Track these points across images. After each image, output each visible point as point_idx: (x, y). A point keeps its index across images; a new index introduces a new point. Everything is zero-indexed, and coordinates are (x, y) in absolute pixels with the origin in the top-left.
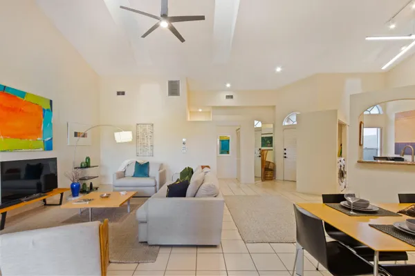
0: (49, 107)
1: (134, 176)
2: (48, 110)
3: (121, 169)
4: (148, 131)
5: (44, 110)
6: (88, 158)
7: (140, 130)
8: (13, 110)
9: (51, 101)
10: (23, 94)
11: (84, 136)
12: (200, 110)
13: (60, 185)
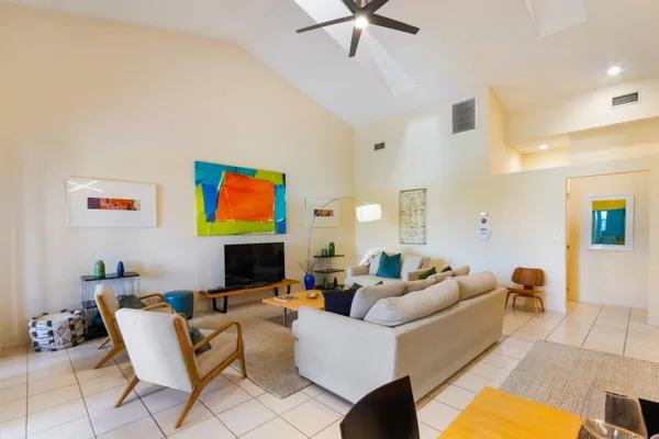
0: (281, 182)
1: (377, 275)
2: (280, 186)
3: (363, 262)
4: (419, 201)
5: (276, 187)
6: (332, 245)
7: (406, 201)
8: (243, 191)
9: (284, 175)
10: (254, 172)
11: (329, 214)
12: (544, 147)
13: (288, 275)
